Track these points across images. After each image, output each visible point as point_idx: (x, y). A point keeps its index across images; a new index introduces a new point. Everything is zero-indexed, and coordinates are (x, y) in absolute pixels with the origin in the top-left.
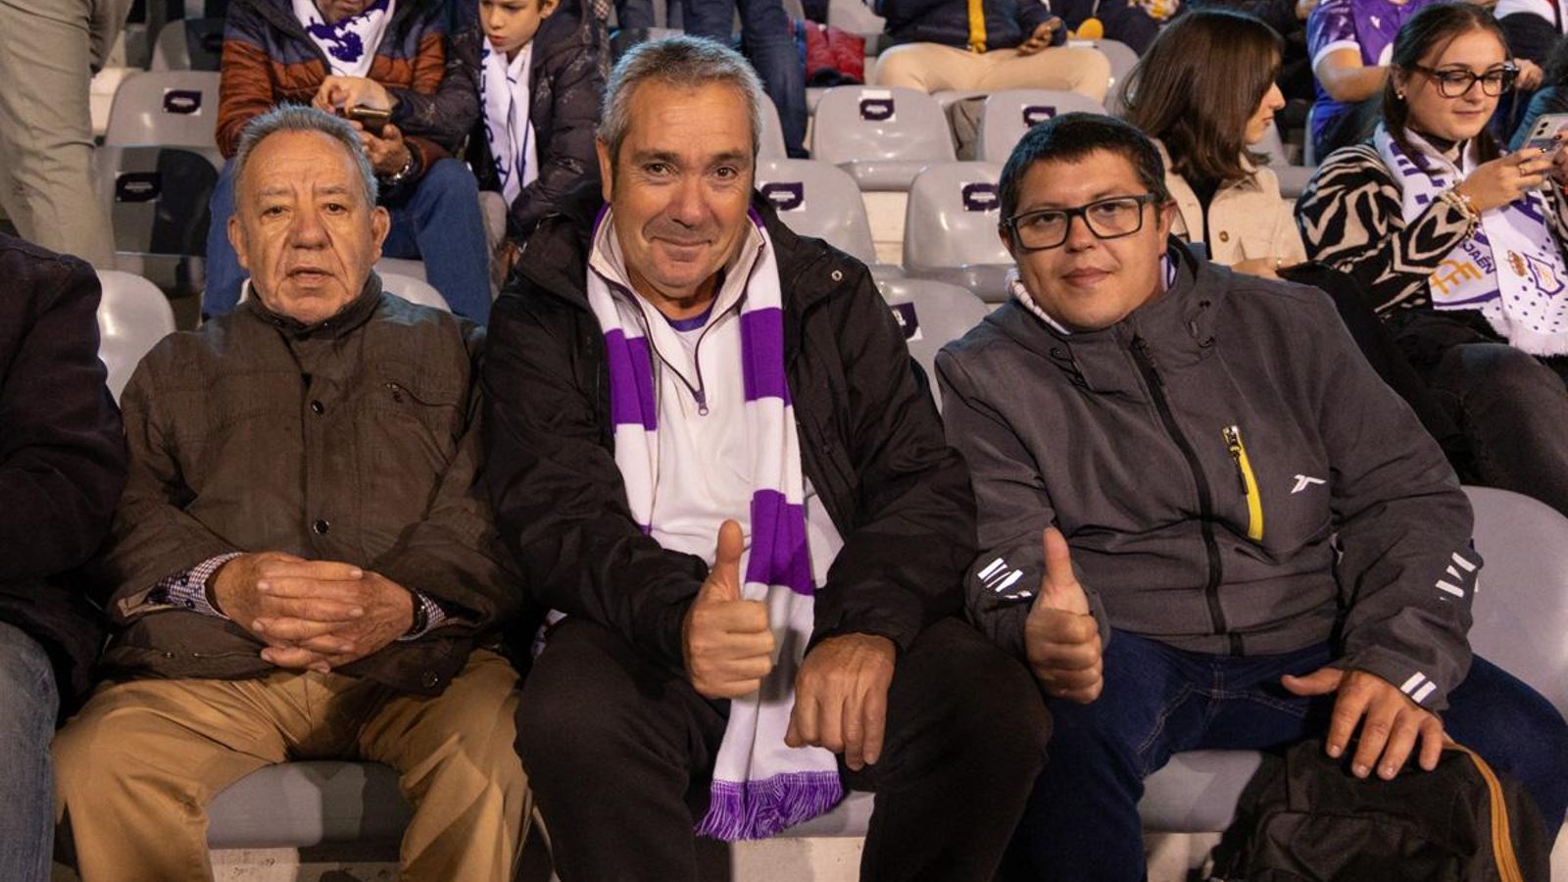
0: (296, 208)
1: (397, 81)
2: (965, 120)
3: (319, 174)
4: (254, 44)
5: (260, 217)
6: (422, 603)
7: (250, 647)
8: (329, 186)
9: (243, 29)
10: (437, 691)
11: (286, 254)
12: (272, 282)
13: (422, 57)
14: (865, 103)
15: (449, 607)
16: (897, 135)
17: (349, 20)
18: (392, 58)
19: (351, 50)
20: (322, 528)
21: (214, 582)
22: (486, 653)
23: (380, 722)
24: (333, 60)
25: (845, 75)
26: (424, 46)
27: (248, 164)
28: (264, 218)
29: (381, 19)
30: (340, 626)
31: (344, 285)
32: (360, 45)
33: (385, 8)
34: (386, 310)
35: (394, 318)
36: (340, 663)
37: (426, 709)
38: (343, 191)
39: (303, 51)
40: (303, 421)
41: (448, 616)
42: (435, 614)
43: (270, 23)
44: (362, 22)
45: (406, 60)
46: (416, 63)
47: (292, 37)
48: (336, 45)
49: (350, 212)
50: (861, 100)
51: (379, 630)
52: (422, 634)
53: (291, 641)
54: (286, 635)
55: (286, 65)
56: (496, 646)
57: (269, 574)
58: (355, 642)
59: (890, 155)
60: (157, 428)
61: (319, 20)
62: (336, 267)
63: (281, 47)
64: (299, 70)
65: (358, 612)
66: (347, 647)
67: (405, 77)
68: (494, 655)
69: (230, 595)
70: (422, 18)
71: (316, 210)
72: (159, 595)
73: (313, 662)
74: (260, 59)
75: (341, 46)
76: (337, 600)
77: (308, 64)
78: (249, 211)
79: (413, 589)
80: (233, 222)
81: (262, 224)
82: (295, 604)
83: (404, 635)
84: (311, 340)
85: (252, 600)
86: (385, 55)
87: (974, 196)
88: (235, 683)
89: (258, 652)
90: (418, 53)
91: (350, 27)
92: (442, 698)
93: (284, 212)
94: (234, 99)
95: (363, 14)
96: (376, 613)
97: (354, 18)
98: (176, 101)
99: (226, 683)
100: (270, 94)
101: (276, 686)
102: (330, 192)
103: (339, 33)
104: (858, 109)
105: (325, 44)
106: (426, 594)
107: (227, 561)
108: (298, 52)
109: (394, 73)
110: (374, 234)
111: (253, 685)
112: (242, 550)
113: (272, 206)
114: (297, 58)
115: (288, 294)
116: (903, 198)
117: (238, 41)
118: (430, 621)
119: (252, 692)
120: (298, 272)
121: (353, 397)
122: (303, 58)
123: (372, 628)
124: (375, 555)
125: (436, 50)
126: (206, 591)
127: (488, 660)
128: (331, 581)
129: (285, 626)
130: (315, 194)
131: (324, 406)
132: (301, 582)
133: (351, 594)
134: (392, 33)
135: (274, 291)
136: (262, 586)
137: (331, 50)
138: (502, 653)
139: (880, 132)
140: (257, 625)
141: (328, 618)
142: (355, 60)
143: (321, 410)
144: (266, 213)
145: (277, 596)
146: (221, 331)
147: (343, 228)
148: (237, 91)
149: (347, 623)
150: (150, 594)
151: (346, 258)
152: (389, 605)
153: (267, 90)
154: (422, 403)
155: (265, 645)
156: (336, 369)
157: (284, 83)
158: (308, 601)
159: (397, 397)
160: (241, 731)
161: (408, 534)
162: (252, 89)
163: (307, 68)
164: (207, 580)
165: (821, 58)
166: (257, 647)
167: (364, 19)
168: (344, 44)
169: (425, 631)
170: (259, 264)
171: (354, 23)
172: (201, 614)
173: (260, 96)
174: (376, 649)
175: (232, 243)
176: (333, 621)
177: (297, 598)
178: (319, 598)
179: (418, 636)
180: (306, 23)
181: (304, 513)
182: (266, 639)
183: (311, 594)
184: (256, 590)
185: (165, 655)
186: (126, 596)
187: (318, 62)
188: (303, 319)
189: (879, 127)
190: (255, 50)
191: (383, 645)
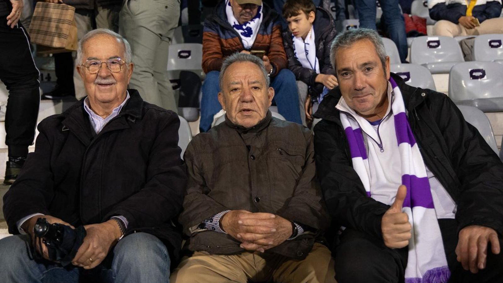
0: (242, 88)
1: (265, 43)
2: (466, 46)
3: (250, 77)
4: (214, 33)
5: (230, 92)
6: (296, 226)
7: (235, 243)
8: (254, 81)
9: (210, 27)
10: (303, 258)
11: (239, 104)
12: (234, 114)
13: (273, 34)
14: (429, 42)
15: (305, 228)
16: (441, 53)
17: (247, 22)
18: (263, 35)
19: (249, 33)
20: (258, 200)
21: (221, 221)
22: (319, 244)
23: (281, 269)
24: (242, 37)
25: (420, 32)
26: (274, 30)
27: (225, 73)
28: (231, 92)
29: (258, 22)
30: (268, 235)
31: (259, 114)
32: (252, 31)
33: (259, 17)
34: (274, 123)
35: (277, 125)
36: (267, 249)
37: (299, 265)
38: (258, 82)
39: (232, 34)
40: (248, 162)
41: (305, 231)
42: (300, 230)
43: (220, 25)
44: (252, 23)
45: (268, 35)
46: (271, 36)
47: (227, 29)
48: (244, 32)
49: (261, 89)
50: (427, 41)
51: (281, 236)
52: (295, 237)
53: (251, 241)
54: (249, 239)
55: (226, 40)
56: (322, 242)
57: (242, 218)
58: (273, 241)
59: (440, 60)
60: (197, 167)
61: (237, 23)
62: (256, 108)
63: (224, 33)
64: (231, 41)
65: (274, 230)
66: (271, 243)
67: (268, 41)
68: (321, 245)
69: (227, 225)
70: (272, 20)
71: (249, 89)
72: (202, 226)
73: (258, 248)
74: (217, 38)
75: (245, 32)
76: (266, 226)
77: (233, 39)
78: (226, 90)
79: (292, 221)
80: (220, 94)
81: (230, 94)
82: (252, 228)
83: (289, 238)
84: (248, 133)
85: (236, 226)
86: (260, 34)
87: (474, 74)
88: (229, 256)
89: (239, 246)
90: (272, 32)
91: (248, 25)
92: (305, 260)
93: (238, 90)
94: (208, 52)
95: (252, 20)
96: (280, 230)
97: (249, 22)
98: (182, 54)
99: (226, 256)
100: (220, 50)
101: (244, 257)
102: (254, 83)
103: (244, 27)
104: (426, 45)
105: (240, 32)
106: (297, 223)
107: (226, 213)
108: (230, 34)
109: (264, 40)
110: (269, 97)
111: (235, 257)
112: (230, 210)
113: (234, 88)
114: (230, 37)
115: (240, 118)
116: (447, 76)
117: (208, 33)
118: (299, 233)
119: (234, 259)
120: (244, 110)
121: (265, 153)
122: (232, 36)
123: (278, 236)
124: (277, 210)
125: (278, 31)
126: (219, 224)
127: (320, 246)
128: (264, 219)
129: (249, 236)
130: (249, 84)
131: (255, 157)
132: (254, 220)
133: (271, 224)
134: (263, 26)
135: (234, 117)
136: (240, 222)
137: (242, 34)
138: (324, 244)
139: (435, 52)
140: (239, 236)
141: (264, 233)
142: (250, 36)
143: (254, 158)
144: (232, 90)
145: (245, 226)
146: (216, 132)
147: (259, 95)
148: (209, 50)
149: (270, 234)
150: (199, 226)
151: (260, 105)
152: (284, 227)
153: (219, 48)
154: (290, 155)
155: (241, 243)
156: (258, 144)
157: (225, 46)
158: (256, 227)
159: (281, 153)
160: (233, 273)
161: (288, 201)
162: (214, 49)
163: (233, 40)
164: (220, 220)
165: (411, 27)
166: (238, 243)
167: (253, 22)
168: (246, 31)
169: (297, 236)
170: (229, 108)
171: (249, 23)
172: (217, 232)
173: (217, 51)
174: (280, 243)
175: (220, 102)
176: (265, 234)
177: (252, 226)
178: (260, 226)
179: (294, 238)
180: (232, 24)
181: (251, 195)
182: (241, 241)
183: (257, 225)
184: (238, 223)
185: (207, 247)
186: (191, 226)
187: (237, 38)
188: (245, 127)
189: (435, 51)
190: (215, 35)
191: (282, 242)
